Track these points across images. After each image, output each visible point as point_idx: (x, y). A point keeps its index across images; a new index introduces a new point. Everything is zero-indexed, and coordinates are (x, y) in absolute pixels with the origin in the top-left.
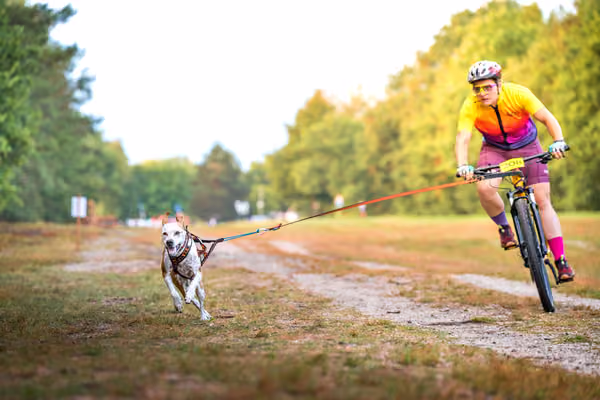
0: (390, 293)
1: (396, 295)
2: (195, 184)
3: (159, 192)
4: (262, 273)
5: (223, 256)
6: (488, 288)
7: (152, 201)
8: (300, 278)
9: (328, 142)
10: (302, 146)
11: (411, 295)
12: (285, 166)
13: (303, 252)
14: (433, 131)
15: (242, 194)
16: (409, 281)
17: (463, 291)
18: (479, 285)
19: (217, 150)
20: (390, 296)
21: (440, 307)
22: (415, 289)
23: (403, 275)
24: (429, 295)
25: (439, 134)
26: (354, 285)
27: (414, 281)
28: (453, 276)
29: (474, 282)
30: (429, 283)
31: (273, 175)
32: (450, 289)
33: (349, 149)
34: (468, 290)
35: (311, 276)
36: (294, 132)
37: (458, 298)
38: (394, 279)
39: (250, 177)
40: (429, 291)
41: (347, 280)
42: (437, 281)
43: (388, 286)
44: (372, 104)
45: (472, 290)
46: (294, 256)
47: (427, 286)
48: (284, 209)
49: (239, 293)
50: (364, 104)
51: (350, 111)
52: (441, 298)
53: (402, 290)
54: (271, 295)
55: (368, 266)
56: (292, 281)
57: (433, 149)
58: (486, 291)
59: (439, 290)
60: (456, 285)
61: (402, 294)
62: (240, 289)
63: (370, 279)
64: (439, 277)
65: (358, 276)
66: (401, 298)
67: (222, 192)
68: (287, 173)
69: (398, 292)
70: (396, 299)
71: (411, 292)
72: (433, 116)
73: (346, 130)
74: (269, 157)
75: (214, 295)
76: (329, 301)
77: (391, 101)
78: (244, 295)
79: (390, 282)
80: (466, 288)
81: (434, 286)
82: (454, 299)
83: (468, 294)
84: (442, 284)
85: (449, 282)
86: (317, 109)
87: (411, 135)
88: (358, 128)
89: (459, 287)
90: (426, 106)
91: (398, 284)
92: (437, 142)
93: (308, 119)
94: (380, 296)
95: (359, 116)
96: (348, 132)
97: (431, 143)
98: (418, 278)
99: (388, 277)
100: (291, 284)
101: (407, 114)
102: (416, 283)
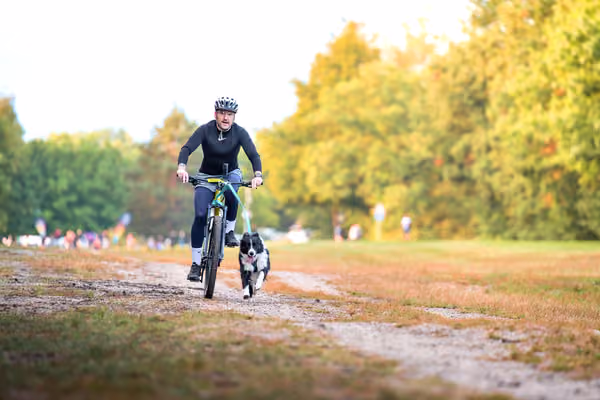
0: (493, 356)
1: (505, 359)
5: (196, 293)
8: (337, 328)
9: (365, 113)
10: (319, 117)
11: (531, 359)
12: (293, 151)
13: (328, 290)
14: (545, 96)
16: (522, 336)
20: (493, 360)
22: (535, 350)
23: (512, 329)
24: (560, 360)
25: (554, 102)
26: (433, 341)
27: (533, 337)
30: (560, 340)
33: (400, 123)
36: (308, 94)
38: (498, 334)
40: (560, 354)
41: (415, 333)
42: (572, 339)
43: (489, 344)
44: (442, 50)
46: (317, 297)
47: (556, 346)
49: (237, 349)
50: (429, 49)
51: (403, 60)
52: (585, 366)
53: (514, 351)
54: (291, 353)
56: (325, 332)
57: (545, 128)
59: (579, 353)
61: (515, 357)
62: (238, 343)
63: (456, 332)
65: (434, 327)
66: (513, 364)
67: (182, 192)
69: (507, 353)
70: (505, 365)
71: (529, 354)
72: (545, 70)
73: (396, 92)
75: (193, 351)
77: (473, 47)
79: (492, 337)
81: (566, 346)
84: (582, 343)
85: (595, 341)
86: (348, 54)
87: (508, 102)
88: (413, 90)
90: (534, 55)
91: (504, 341)
92: (551, 117)
93: (333, 73)
94: (477, 359)
95: (419, 71)
96: (400, 96)
97: (542, 118)
98: (539, 333)
99: (488, 329)
100: (324, 336)
101: (502, 68)
102: (536, 340)
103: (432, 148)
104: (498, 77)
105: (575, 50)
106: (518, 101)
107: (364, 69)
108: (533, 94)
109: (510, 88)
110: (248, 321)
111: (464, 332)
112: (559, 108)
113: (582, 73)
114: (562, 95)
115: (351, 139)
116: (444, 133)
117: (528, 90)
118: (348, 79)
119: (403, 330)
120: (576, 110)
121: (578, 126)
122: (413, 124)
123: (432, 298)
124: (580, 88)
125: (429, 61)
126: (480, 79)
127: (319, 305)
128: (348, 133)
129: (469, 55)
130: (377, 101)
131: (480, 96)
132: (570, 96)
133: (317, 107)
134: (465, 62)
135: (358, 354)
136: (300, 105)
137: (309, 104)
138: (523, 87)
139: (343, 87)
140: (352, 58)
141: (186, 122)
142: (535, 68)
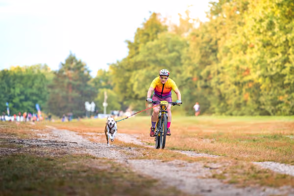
0: (204, 176)
1: (209, 177)
2: (51, 87)
3: (22, 93)
4: (104, 158)
5: (73, 145)
6: (283, 173)
7: (16, 100)
8: (134, 162)
9: (160, 56)
10: (139, 58)
11: (221, 178)
12: (127, 74)
14: (245, 48)
15: (90, 96)
16: (219, 166)
17: (263, 175)
18: (276, 170)
19: (71, 59)
20: (204, 178)
21: (244, 187)
22: (224, 173)
23: (215, 162)
24: (235, 177)
25: (249, 50)
26: (176, 169)
27: (224, 166)
28: (255, 163)
29: (272, 169)
30: (237, 167)
31: (116, 81)
32: (252, 173)
33: (177, 61)
34: (266, 174)
35: (142, 161)
36: (134, 47)
37: (258, 181)
38: (209, 165)
39: (97, 82)
40: (235, 175)
41: (170, 165)
42: (243, 167)
43: (204, 170)
44: (197, 26)
45: (269, 174)
46: (130, 146)
47: (235, 170)
48: (124, 109)
49: (84, 174)
50: (191, 26)
51: (178, 31)
52: (245, 180)
53: (214, 173)
54: (109, 176)
55: (188, 154)
56: (128, 165)
57: (244, 63)
58: (282, 175)
59: (244, 174)
60: (257, 170)
61: (214, 177)
62: (85, 172)
63: (189, 164)
64: (245, 164)
65: (180, 161)
66: (213, 180)
67: (74, 94)
68: (127, 79)
69: (211, 175)
70: (209, 180)
71: (221, 175)
72: (244, 35)
73: (175, 46)
74: (113, 66)
75: (63, 176)
76: (155, 181)
77: (211, 25)
78: (88, 175)
79: (205, 167)
80: (265, 172)
81: (239, 170)
82: (255, 181)
83: (267, 177)
84: (246, 169)
85: (252, 168)
86: (153, 28)
87: (227, 51)
88: (185, 45)
89: (259, 172)
90: (239, 28)
91: (211, 168)
92: (247, 57)
93: (145, 37)
94: (196, 178)
95: (186, 36)
96: (177, 48)
97: (243, 58)
98: (227, 164)
99: (204, 162)
100: (126, 167)
101: (224, 34)
102: (226, 168)
103: (192, 72)
104: (223, 39)
105: (258, 26)
106: (232, 50)
107: (160, 35)
108: (239, 47)
109: (228, 44)
110: (93, 160)
111: (193, 164)
112: (251, 53)
113: (261, 37)
114: (252, 47)
115: (154, 69)
116: (197, 65)
117: (237, 45)
118: (153, 40)
119: (165, 163)
120: (259, 54)
121: (260, 62)
122: (183, 61)
123: (185, 145)
124: (261, 44)
125: (191, 31)
126: (214, 40)
127: (129, 150)
128: (152, 66)
129: (209, 29)
130: (166, 50)
131: (214, 48)
132: (256, 47)
133: (138, 53)
134: (207, 32)
135: (140, 176)
136: (130, 53)
137: (134, 52)
138: (234, 43)
139: (150, 44)
140: (154, 30)
141: (76, 61)
142: (240, 34)
